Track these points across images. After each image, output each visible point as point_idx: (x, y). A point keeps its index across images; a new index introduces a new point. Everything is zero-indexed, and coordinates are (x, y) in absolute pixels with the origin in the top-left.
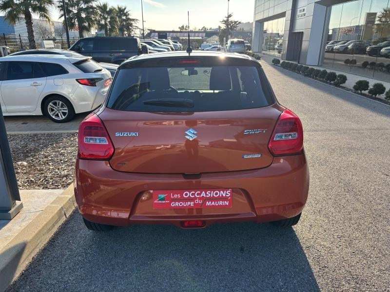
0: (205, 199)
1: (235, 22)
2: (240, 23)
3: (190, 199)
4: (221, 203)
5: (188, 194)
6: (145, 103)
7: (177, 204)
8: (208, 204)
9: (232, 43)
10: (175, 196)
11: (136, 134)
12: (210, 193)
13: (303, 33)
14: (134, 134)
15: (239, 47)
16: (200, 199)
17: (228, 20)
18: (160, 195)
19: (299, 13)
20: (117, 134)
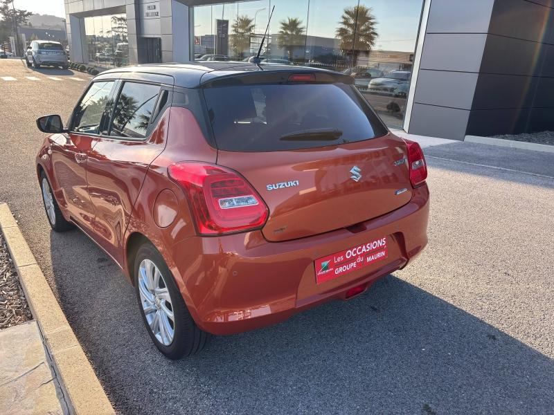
0: (365, 255)
1: (22, 12)
2: (30, 14)
3: (353, 259)
4: (379, 255)
5: (351, 253)
6: (282, 139)
7: (341, 269)
8: (369, 259)
9: (41, 47)
10: (339, 260)
11: (296, 183)
12: (369, 246)
13: (160, 39)
14: (293, 184)
15: (54, 54)
16: (361, 255)
17: (6, 7)
18: (323, 264)
19: (146, 10)
20: (270, 188)
